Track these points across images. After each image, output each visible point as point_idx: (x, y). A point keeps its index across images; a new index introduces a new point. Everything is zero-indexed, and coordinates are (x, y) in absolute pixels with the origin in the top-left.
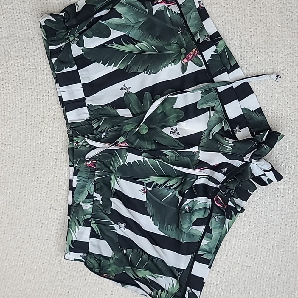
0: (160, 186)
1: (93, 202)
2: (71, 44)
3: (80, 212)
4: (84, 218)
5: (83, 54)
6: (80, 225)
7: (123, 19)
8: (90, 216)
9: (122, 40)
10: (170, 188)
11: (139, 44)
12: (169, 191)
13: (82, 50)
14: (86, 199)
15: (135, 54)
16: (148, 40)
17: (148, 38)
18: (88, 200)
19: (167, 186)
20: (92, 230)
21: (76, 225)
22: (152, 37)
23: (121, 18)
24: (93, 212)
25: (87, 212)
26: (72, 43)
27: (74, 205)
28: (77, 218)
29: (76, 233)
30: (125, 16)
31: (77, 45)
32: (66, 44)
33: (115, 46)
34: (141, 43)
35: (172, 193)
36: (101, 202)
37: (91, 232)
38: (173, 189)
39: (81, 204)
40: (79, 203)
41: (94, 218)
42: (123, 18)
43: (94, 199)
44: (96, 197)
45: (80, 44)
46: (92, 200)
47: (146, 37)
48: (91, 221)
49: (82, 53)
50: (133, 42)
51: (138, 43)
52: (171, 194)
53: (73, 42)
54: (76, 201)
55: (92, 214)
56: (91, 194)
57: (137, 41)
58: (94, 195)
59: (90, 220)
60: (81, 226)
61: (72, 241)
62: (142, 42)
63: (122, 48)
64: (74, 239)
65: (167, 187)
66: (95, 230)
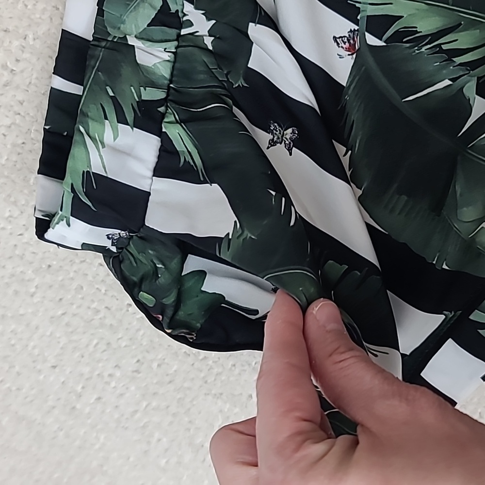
0: (420, 40)
1: (176, 43)
3: (126, 71)
4: (140, 96)
6: (122, 120)
8: (160, 95)
10: (450, 60)
12: (444, 68)
14: (148, 25)
18: (159, 31)
19: (444, 47)
20: (167, 151)
21: (106, 118)
24: (171, 81)
25: (153, 78)
27: (103, 44)
28: (111, 94)
29: (104, 146)
35: (453, 80)
36: (208, 41)
37: (159, 157)
38: (461, 64)
39: (132, 41)
40: (125, 38)
41: (171, 100)
43: (184, 32)
44: (190, 24)
46: (173, 32)
48: (163, 115)
52: (447, 82)
54: (109, 29)
55: (169, 88)
56: (173, 11)
58: (185, 15)
59: (162, 109)
60: (128, 124)
61: (88, 177)
64: (96, 168)
65: (442, 51)
66: (179, 147)
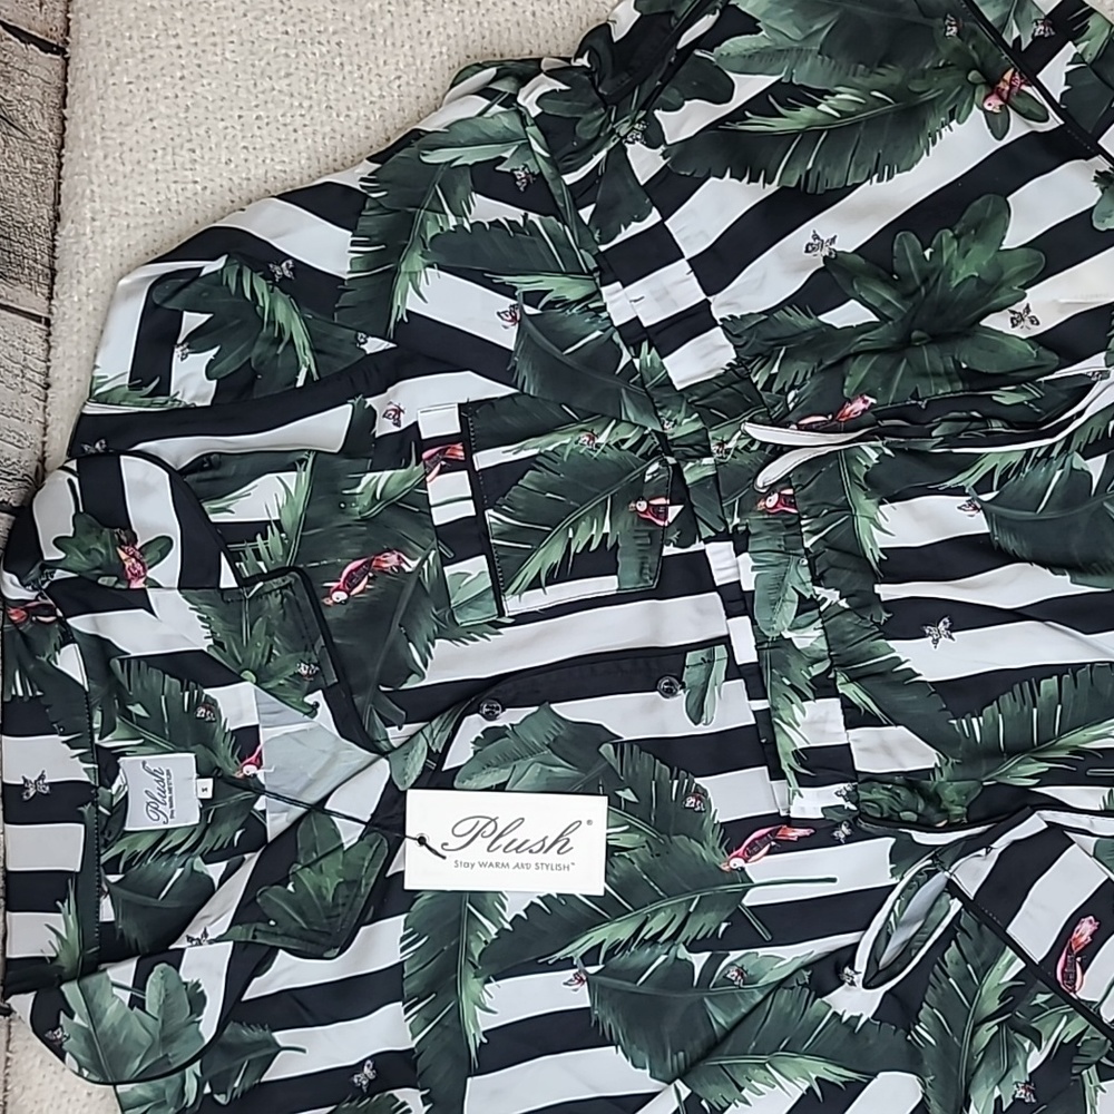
1: (820, 620)
2: (627, 145)
3: (792, 659)
4: (809, 674)
5: (666, 165)
6: (805, 698)
7: (763, 33)
8: (827, 664)
9: (771, 100)
11: (831, 100)
13: (663, 154)
14: (795, 617)
15: (822, 131)
16: (858, 80)
17: (854, 75)
18: (802, 619)
20: (848, 706)
21: (792, 703)
22: (866, 66)
23: (757, 33)
24: (830, 650)
25: (814, 655)
26: (629, 143)
27: (766, 645)
28: (788, 683)
29: (798, 725)
30: (768, 22)
31: (647, 145)
32: (609, 152)
33: (757, 124)
34: (838, 96)
37: (844, 713)
39: (787, 635)
40: (781, 635)
41: (837, 665)
42: (761, 30)
43: (822, 608)
44: (825, 600)
45: (653, 137)
46: (816, 612)
47: (847, 74)
48: (835, 679)
49: (664, 162)
50: (810, 96)
51: (826, 97)
53: (630, 140)
54: (767, 633)
55: (830, 657)
56: (808, 597)
57: (822, 93)
58: (818, 596)
59: (832, 676)
60: (808, 699)
61: (796, 754)
62: (840, 93)
63: (777, 125)
64: (801, 744)
66: (856, 701)
